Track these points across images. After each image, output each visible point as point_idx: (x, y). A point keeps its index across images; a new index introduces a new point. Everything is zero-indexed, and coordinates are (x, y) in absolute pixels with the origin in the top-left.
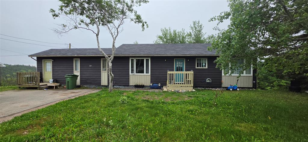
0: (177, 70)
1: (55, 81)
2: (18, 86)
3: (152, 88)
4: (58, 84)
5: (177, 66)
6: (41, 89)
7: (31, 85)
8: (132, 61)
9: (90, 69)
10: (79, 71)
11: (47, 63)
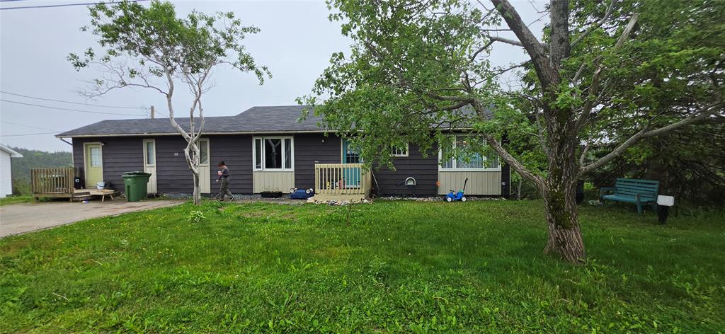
0: (348, 162)
1: (108, 185)
2: (34, 196)
3: (294, 197)
4: (111, 192)
5: (349, 152)
6: (77, 201)
7: (58, 194)
8: (258, 143)
9: (175, 160)
10: (155, 164)
11: (93, 150)
